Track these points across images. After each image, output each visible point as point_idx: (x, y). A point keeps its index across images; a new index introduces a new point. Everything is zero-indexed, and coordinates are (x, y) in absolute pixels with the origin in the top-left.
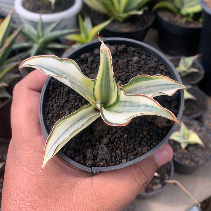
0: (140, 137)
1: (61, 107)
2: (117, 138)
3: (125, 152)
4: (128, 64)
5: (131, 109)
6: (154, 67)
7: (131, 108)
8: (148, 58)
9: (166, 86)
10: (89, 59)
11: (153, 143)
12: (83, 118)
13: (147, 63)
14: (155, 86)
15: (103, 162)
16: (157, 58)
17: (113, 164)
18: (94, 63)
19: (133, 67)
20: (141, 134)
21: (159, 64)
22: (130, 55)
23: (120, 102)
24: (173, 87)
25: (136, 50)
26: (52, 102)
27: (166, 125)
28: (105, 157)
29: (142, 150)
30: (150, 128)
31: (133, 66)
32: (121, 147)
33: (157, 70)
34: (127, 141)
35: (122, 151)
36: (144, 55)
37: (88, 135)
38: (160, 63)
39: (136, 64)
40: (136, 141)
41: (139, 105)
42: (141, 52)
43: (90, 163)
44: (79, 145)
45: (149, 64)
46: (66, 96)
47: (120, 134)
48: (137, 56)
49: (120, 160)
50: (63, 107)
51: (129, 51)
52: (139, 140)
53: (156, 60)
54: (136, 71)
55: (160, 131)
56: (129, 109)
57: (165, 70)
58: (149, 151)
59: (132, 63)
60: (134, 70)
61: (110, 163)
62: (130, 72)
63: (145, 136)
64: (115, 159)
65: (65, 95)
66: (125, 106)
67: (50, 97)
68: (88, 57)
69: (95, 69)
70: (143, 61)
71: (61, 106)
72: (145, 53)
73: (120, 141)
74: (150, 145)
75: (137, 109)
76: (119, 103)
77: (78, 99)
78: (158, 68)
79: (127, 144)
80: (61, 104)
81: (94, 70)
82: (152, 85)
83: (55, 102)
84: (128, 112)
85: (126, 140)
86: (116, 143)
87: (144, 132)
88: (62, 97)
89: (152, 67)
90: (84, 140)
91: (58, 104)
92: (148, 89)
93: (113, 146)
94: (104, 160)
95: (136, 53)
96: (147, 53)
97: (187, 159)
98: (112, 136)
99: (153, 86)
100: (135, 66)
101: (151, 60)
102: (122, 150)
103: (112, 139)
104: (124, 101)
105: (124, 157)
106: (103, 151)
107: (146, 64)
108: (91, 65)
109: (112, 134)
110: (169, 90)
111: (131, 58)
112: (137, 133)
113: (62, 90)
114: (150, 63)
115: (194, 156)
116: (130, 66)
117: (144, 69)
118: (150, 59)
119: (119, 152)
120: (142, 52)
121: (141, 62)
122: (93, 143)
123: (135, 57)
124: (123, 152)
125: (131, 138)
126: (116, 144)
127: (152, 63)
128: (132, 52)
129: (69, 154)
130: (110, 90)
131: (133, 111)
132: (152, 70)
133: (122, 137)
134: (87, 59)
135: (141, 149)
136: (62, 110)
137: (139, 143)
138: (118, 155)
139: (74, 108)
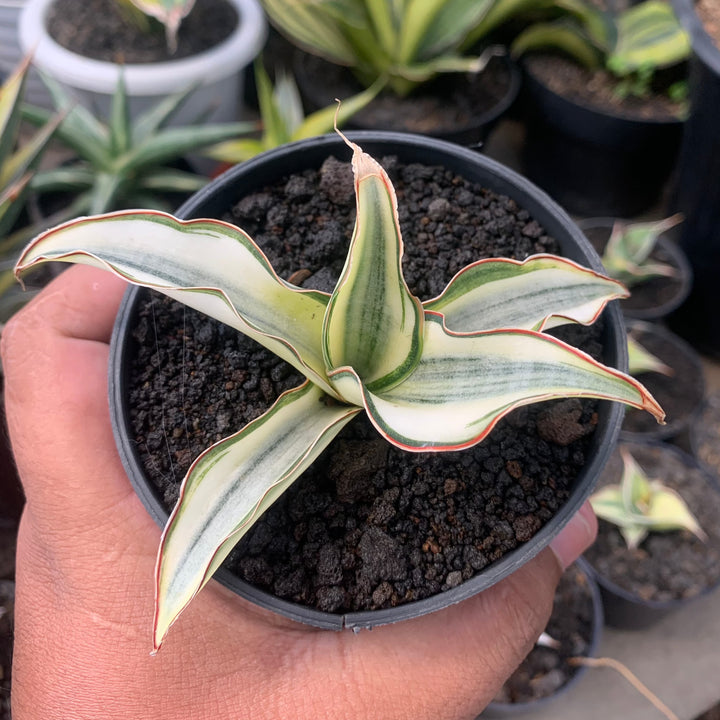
0: (500, 485)
1: (195, 402)
2: (418, 496)
3: (452, 545)
4: (414, 225)
5: (482, 385)
6: (505, 232)
7: (479, 383)
8: (478, 198)
9: (568, 292)
10: (270, 214)
11: (546, 501)
12: (286, 435)
13: (478, 219)
14: (532, 295)
15: (384, 591)
16: (510, 198)
17: (415, 594)
18: (294, 228)
19: (431, 236)
20: (501, 476)
21: (521, 218)
22: (416, 191)
23: (423, 363)
24: (591, 293)
25: (435, 173)
26: (156, 387)
27: (579, 432)
28: (386, 573)
29: (515, 532)
30: (527, 450)
31: (433, 232)
32: (439, 530)
33: (516, 240)
34: (457, 503)
35: (443, 544)
36: (461, 189)
37: (314, 498)
38: (523, 214)
39: (441, 226)
40: (486, 502)
41: (508, 369)
42: (451, 181)
43: (337, 599)
44: (284, 537)
45: (488, 222)
46: (207, 361)
47: (430, 480)
48: (439, 195)
49: (438, 574)
50: (200, 400)
51: (412, 178)
52: (496, 495)
53: (510, 204)
54: (447, 251)
55: (564, 454)
56: (469, 386)
57: (544, 240)
58: (538, 530)
59: (425, 219)
60: (438, 244)
61: (406, 590)
62: (426, 253)
63: (515, 482)
64: (424, 573)
65: (205, 357)
66: (449, 376)
67: (142, 369)
68: (268, 209)
69: (298, 251)
70: (463, 211)
71: (194, 395)
72: (467, 184)
73: (431, 506)
74: (539, 509)
75: (504, 382)
76: (421, 368)
77: (255, 365)
78: (517, 233)
79: (458, 516)
80: (192, 392)
81: (294, 255)
82: (521, 295)
83: (166, 384)
84: (470, 395)
85: (451, 502)
86: (419, 516)
87: (509, 467)
88: (191, 364)
89: (498, 229)
90: (300, 515)
91: (182, 390)
92: (509, 309)
93: (411, 528)
94: (385, 585)
95: (434, 186)
96: (474, 182)
97: (643, 581)
98: (401, 493)
99: (526, 296)
100: (438, 232)
101: (492, 207)
102: (443, 537)
103: (402, 502)
104: (445, 360)
105: (452, 563)
106: (377, 551)
107: (474, 220)
108: (283, 236)
109: (401, 487)
110: (580, 305)
111: (422, 205)
112: (487, 471)
113: (186, 338)
114: (488, 217)
115: (666, 571)
116: (419, 231)
117: (470, 241)
118: (485, 202)
119: (435, 548)
120: (455, 181)
121: (458, 215)
122: (335, 524)
123: (434, 199)
124: (446, 544)
125: (468, 493)
126: (417, 521)
127: (497, 217)
128: (420, 182)
129: (250, 573)
130: (383, 325)
131: (490, 392)
132: (501, 241)
133: (435, 491)
134: (264, 218)
135: (508, 529)
136: (198, 412)
137: (497, 507)
138: (430, 558)
139: (246, 400)
